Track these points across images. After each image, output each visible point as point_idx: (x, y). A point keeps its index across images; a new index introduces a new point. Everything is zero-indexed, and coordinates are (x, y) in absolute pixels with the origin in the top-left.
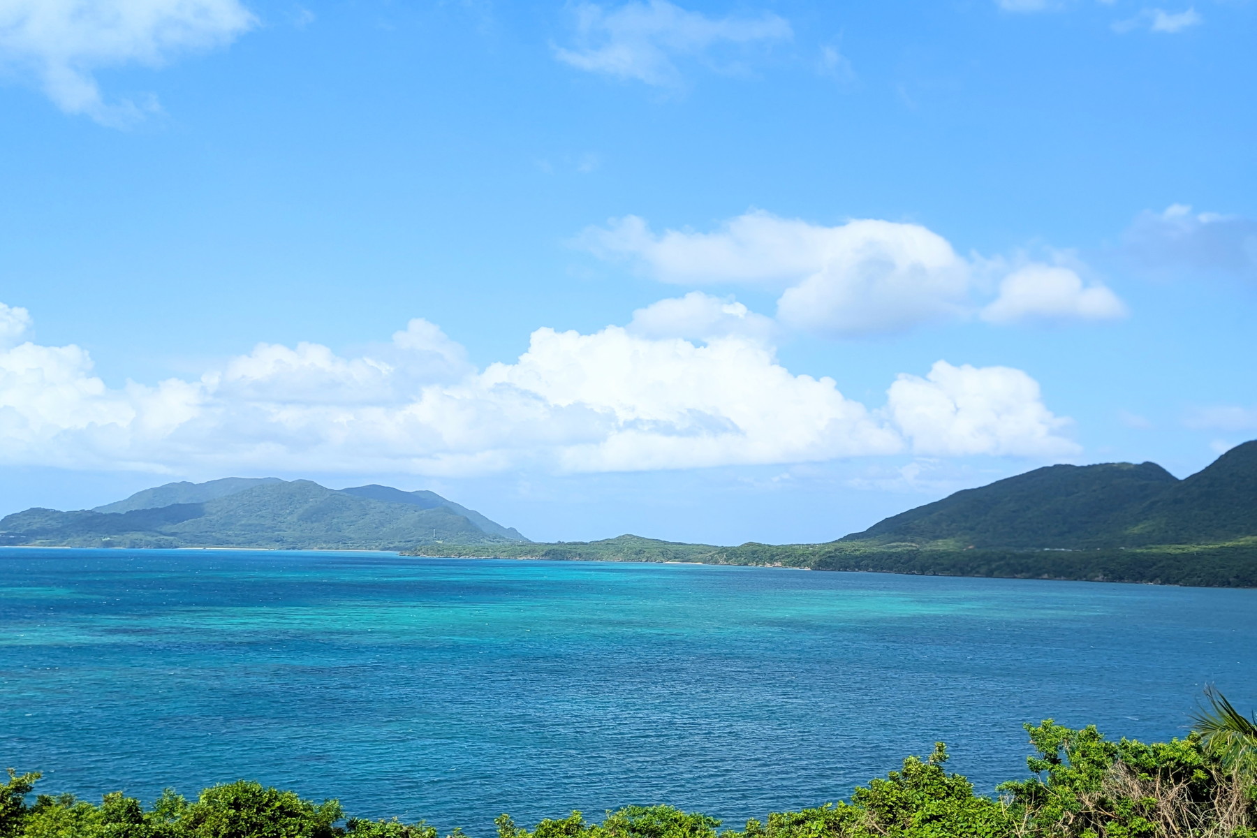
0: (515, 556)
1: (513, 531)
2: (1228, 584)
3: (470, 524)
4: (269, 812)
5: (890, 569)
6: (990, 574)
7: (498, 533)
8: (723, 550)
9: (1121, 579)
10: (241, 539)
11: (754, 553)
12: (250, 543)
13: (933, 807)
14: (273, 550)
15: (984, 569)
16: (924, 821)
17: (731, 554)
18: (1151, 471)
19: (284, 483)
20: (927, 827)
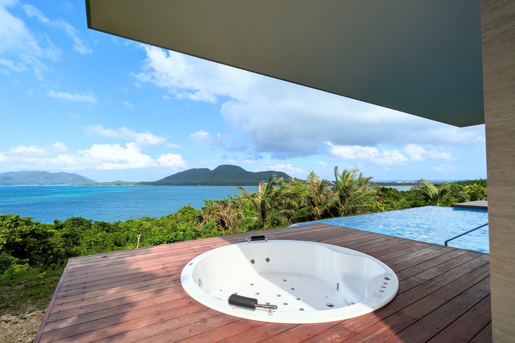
0: (95, 185)
1: (94, 180)
2: (218, 185)
3: (84, 179)
4: (80, 221)
5: (167, 185)
6: (183, 185)
7: (90, 181)
8: (137, 183)
9: (203, 185)
10: (28, 183)
11: (143, 183)
12: (30, 184)
13: (190, 211)
14: (36, 185)
15: (182, 185)
16: (189, 213)
17: (139, 183)
18: (207, 169)
19: (39, 172)
20: (189, 214)
